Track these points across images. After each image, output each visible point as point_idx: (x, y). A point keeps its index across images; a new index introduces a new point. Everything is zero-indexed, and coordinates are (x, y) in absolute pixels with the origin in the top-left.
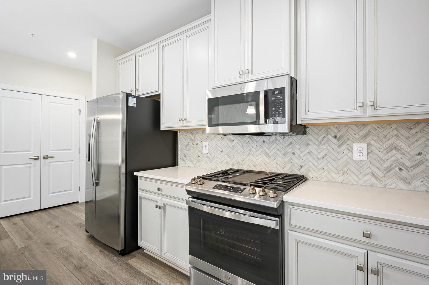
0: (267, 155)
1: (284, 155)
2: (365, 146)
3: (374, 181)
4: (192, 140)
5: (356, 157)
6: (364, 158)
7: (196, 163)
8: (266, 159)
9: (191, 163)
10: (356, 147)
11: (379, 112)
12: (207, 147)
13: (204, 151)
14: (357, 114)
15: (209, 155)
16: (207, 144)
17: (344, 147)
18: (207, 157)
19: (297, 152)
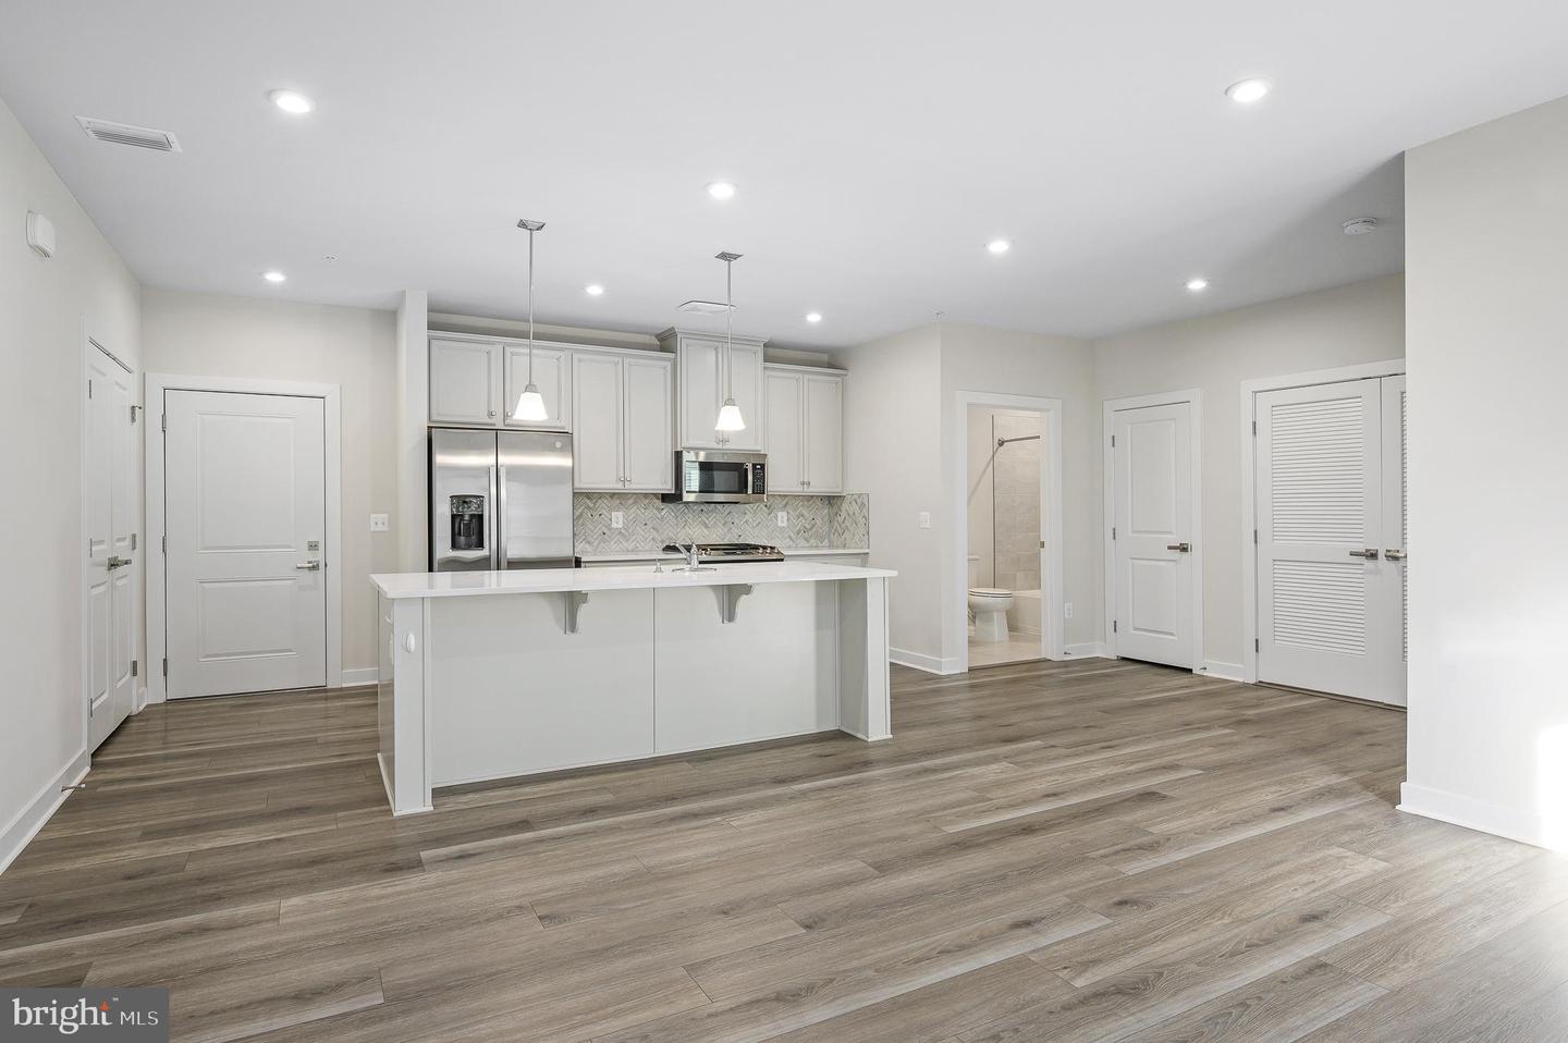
0: (706, 526)
1: (724, 525)
2: (785, 514)
3: (791, 543)
4: (588, 508)
5: (780, 524)
6: (785, 524)
7: (599, 543)
8: (705, 531)
9: (587, 546)
10: (780, 514)
11: (811, 489)
12: (621, 519)
13: (614, 525)
14: (797, 489)
15: (623, 531)
16: (620, 514)
17: (772, 515)
18: (620, 533)
19: (736, 521)
